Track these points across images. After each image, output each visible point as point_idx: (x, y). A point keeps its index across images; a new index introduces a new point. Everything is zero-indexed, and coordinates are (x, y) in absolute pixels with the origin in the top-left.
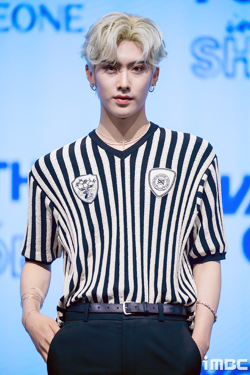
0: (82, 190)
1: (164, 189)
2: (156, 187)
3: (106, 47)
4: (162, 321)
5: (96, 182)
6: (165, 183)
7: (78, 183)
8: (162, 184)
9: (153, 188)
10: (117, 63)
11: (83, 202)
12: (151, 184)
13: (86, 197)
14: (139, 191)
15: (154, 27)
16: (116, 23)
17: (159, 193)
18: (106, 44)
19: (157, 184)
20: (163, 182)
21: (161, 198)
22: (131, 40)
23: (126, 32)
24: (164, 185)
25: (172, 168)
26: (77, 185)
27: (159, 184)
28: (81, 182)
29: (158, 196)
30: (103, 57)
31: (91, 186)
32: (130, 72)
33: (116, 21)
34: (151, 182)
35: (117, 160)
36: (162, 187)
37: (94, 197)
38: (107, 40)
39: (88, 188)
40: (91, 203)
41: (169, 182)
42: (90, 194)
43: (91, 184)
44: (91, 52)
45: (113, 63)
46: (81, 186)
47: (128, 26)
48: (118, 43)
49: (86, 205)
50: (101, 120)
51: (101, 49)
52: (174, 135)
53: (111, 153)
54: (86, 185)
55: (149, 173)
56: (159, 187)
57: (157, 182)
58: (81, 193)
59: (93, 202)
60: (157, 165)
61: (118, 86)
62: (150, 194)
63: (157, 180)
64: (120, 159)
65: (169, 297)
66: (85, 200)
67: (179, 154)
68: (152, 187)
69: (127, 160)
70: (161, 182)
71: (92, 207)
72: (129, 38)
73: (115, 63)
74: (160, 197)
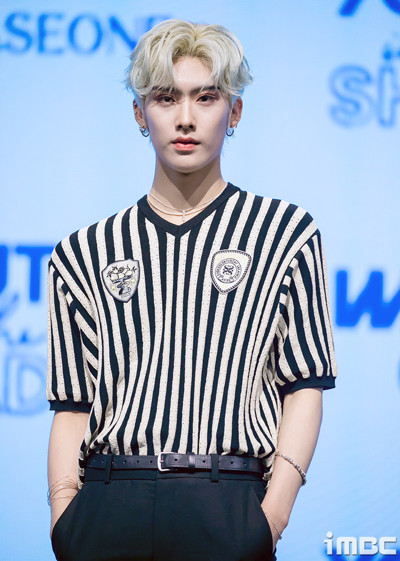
0: (116, 283)
1: (232, 280)
2: (221, 278)
3: (157, 67)
4: (217, 482)
5: (136, 271)
6: (234, 273)
7: (111, 272)
8: (230, 274)
9: (216, 280)
10: (173, 90)
11: (115, 299)
12: (214, 274)
13: (120, 293)
14: (196, 284)
15: (231, 39)
16: (172, 31)
17: (224, 287)
18: (157, 62)
19: (222, 274)
20: (230, 270)
21: (227, 295)
22: (194, 55)
23: (186, 43)
24: (232, 276)
25: (246, 250)
26: (110, 274)
27: (225, 273)
28: (116, 271)
29: (222, 292)
30: (154, 83)
31: (129, 277)
32: (195, 104)
33: (172, 29)
34: (214, 270)
35: (171, 239)
36: (229, 278)
37: (132, 292)
38: (158, 56)
39: (124, 280)
40: (127, 302)
41: (240, 271)
42: (126, 288)
43: (129, 273)
44: (138, 77)
45: (168, 90)
46: (114, 277)
47: (189, 35)
48: (175, 59)
49: (119, 304)
50: (155, 179)
51: (152, 70)
52: (258, 201)
53: (163, 228)
54: (121, 276)
55: (213, 257)
56: (224, 278)
57: (222, 271)
58: (113, 287)
59: (130, 300)
60: (225, 245)
61: (177, 123)
62: (210, 288)
63: (223, 267)
64: (174, 238)
65: (227, 444)
66: (119, 297)
67: (259, 229)
68: (215, 278)
69: (185, 239)
70: (228, 270)
71: (128, 308)
72: (191, 53)
73: (171, 89)
74: (225, 292)
